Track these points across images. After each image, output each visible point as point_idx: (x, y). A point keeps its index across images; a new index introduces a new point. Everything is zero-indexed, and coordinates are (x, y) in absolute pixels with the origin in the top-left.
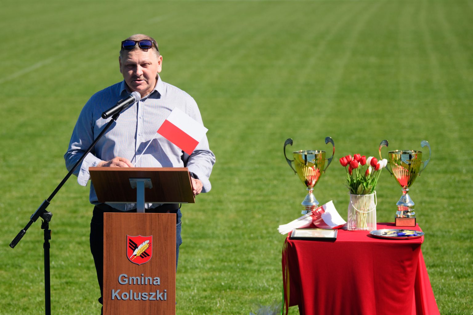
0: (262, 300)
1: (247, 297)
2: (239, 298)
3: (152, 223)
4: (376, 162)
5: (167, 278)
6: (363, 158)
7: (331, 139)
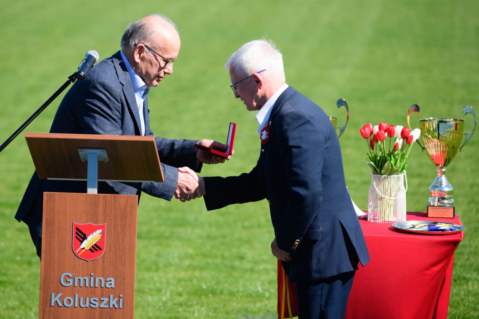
0: (254, 310)
1: (234, 304)
2: (224, 306)
3: (106, 206)
4: (409, 133)
5: (124, 279)
6: (391, 128)
7: (344, 102)
